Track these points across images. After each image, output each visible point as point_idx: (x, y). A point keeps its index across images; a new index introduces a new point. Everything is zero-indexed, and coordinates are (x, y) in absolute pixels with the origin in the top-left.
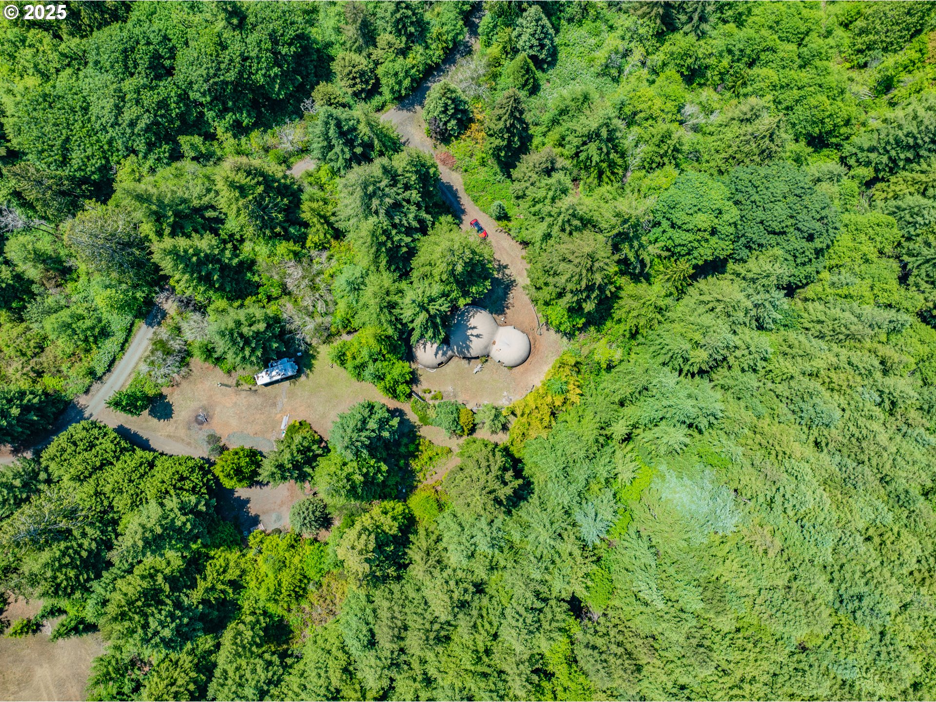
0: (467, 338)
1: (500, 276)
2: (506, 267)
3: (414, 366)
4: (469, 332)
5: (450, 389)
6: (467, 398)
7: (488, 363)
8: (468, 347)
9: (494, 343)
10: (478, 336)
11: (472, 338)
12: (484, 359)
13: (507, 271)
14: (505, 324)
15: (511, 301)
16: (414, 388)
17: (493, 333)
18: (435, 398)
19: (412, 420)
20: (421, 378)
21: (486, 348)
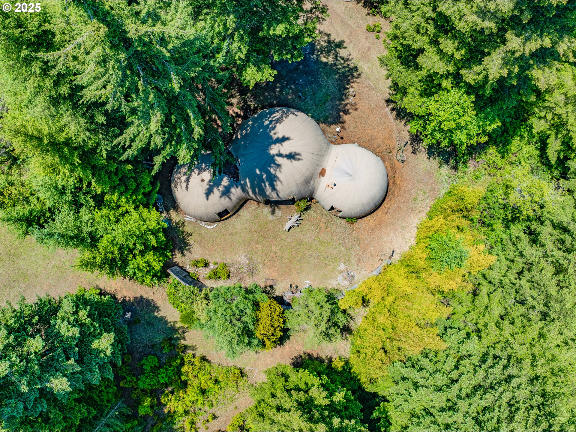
0: (271, 160)
1: (330, 60)
2: (340, 45)
3: (175, 217)
4: (274, 150)
5: (242, 259)
6: (274, 275)
7: (311, 212)
8: (272, 179)
9: (323, 173)
10: (291, 156)
11: (279, 160)
12: (303, 204)
13: (343, 53)
14: (342, 140)
15: (351, 100)
16: (178, 258)
17: (321, 155)
18: (215, 275)
19: (170, 319)
20: (191, 240)
21: (308, 181)
